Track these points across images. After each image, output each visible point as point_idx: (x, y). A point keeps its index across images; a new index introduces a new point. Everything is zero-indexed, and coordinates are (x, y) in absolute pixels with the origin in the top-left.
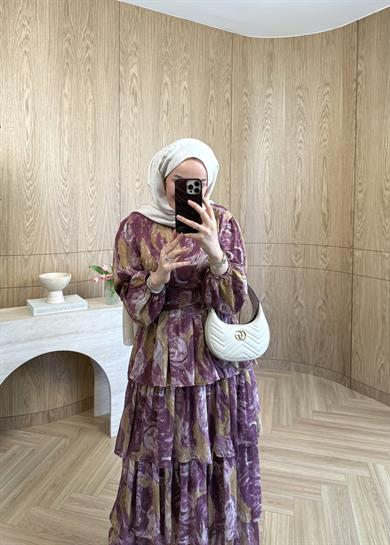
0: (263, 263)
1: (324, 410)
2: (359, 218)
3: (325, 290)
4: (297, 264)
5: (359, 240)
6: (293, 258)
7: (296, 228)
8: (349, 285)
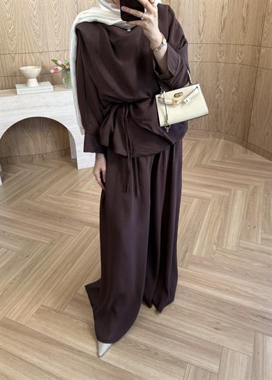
0: (196, 59)
1: (220, 160)
2: (268, 20)
3: (238, 80)
4: (220, 60)
5: (266, 39)
6: (218, 55)
7: (222, 30)
8: (255, 75)
